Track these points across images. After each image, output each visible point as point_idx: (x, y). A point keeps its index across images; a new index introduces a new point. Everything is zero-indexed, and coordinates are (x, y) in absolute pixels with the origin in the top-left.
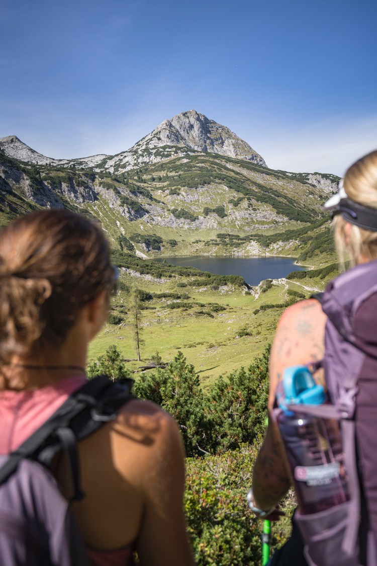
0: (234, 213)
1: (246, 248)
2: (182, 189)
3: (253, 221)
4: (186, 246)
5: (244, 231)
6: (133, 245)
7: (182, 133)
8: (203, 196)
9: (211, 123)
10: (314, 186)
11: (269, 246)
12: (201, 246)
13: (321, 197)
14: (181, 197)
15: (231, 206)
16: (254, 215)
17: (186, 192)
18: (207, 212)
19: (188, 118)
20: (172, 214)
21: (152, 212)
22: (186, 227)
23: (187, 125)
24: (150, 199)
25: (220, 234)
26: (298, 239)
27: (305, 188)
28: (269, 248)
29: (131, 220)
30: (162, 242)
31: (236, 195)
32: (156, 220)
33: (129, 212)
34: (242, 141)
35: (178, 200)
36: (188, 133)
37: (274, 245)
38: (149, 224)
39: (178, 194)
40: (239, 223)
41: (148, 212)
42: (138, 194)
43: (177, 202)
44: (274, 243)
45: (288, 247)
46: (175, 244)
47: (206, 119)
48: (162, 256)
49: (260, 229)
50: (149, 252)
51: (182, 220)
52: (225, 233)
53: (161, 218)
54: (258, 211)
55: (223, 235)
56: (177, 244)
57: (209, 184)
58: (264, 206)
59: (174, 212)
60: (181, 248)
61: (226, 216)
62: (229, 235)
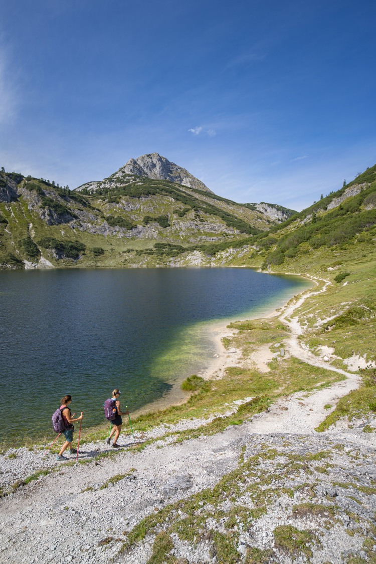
0: (179, 223)
1: (186, 257)
2: (123, 198)
3: (200, 233)
4: (114, 256)
5: (189, 242)
6: (40, 250)
7: (145, 170)
8: (145, 206)
9: (172, 165)
10: (261, 213)
11: (215, 254)
12: (132, 255)
13: (268, 221)
14: (121, 205)
15: (175, 216)
16: (201, 226)
17: (127, 201)
18: (147, 221)
19: (151, 158)
20: (105, 222)
21: (82, 218)
22: (121, 235)
23: (150, 164)
24: (83, 204)
25: (159, 244)
26: (256, 243)
27: (253, 213)
28: (216, 257)
29: (52, 224)
30: (84, 250)
31: (181, 206)
32: (84, 226)
33: (51, 215)
34: (198, 180)
35: (116, 208)
36: (150, 170)
37: (223, 253)
38: (74, 230)
39: (118, 203)
40: (183, 233)
41: (76, 217)
42: (69, 199)
43: (115, 210)
44: (223, 250)
45: (241, 255)
46: (101, 253)
47: (167, 160)
48: (78, 265)
49: (207, 241)
50: (60, 260)
51: (117, 228)
52: (166, 243)
53: (92, 224)
54: (206, 222)
55: (163, 244)
56: (103, 253)
57: (154, 194)
58: (212, 218)
59: (108, 219)
60: (106, 258)
61: (169, 226)
62: (169, 245)
